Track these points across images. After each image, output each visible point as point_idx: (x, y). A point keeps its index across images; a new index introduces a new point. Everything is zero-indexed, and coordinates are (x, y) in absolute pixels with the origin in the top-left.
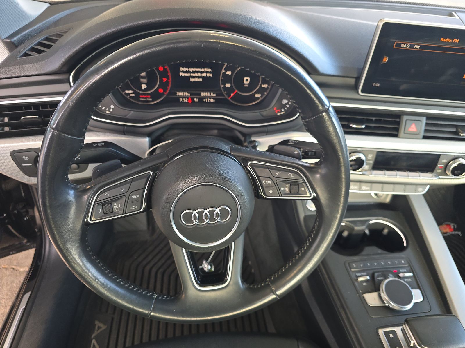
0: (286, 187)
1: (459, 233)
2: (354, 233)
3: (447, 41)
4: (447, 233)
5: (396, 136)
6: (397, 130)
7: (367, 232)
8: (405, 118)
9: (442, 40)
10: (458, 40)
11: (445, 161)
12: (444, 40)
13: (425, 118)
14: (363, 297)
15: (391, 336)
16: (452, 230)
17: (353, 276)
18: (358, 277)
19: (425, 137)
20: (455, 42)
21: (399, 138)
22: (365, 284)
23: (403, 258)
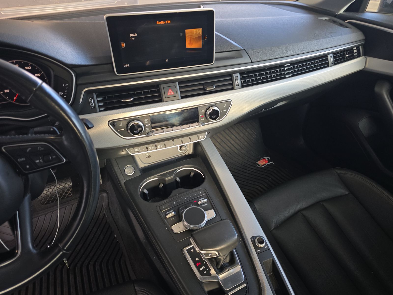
0: (40, 159)
1: (272, 162)
2: (167, 183)
3: (162, 23)
4: (264, 165)
5: (161, 101)
6: (160, 96)
7: (178, 179)
8: (162, 86)
9: (158, 22)
10: (170, 21)
11: (203, 111)
12: (160, 23)
13: (177, 83)
14: (171, 229)
15: (192, 251)
16: (267, 162)
17: (163, 215)
18: (166, 215)
19: (182, 97)
20: (168, 23)
21: (163, 102)
22: (172, 219)
23: (200, 190)
